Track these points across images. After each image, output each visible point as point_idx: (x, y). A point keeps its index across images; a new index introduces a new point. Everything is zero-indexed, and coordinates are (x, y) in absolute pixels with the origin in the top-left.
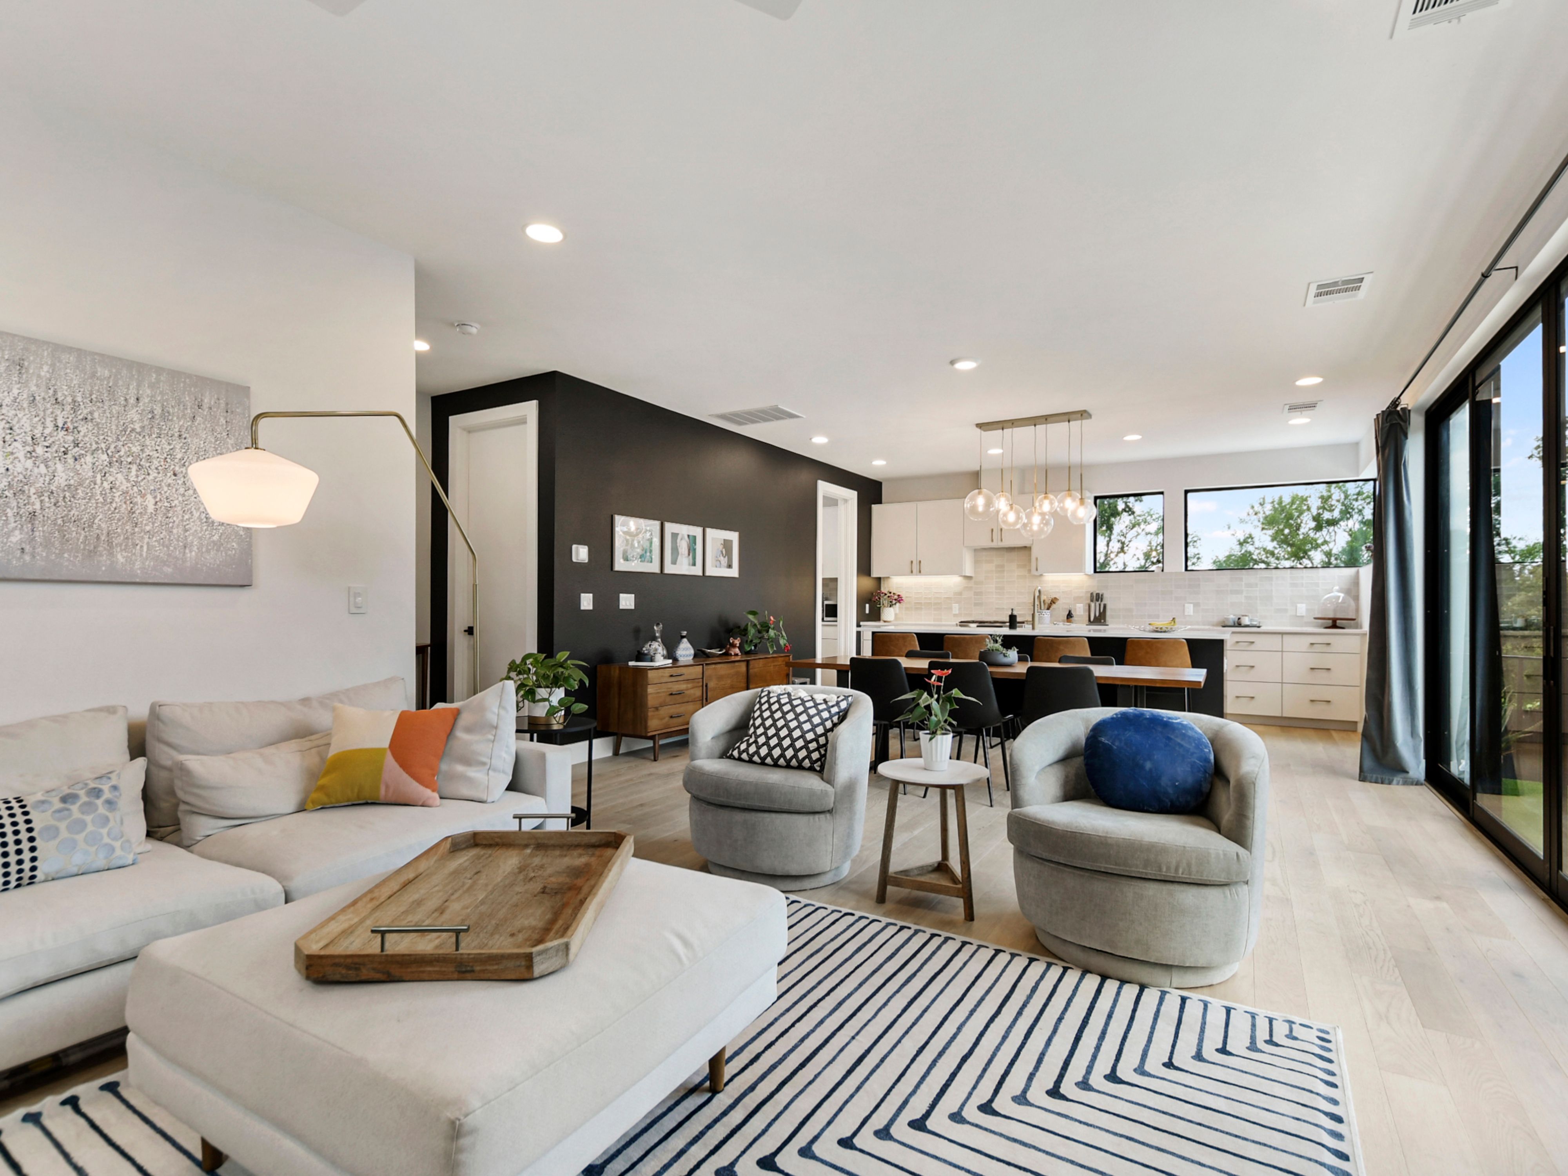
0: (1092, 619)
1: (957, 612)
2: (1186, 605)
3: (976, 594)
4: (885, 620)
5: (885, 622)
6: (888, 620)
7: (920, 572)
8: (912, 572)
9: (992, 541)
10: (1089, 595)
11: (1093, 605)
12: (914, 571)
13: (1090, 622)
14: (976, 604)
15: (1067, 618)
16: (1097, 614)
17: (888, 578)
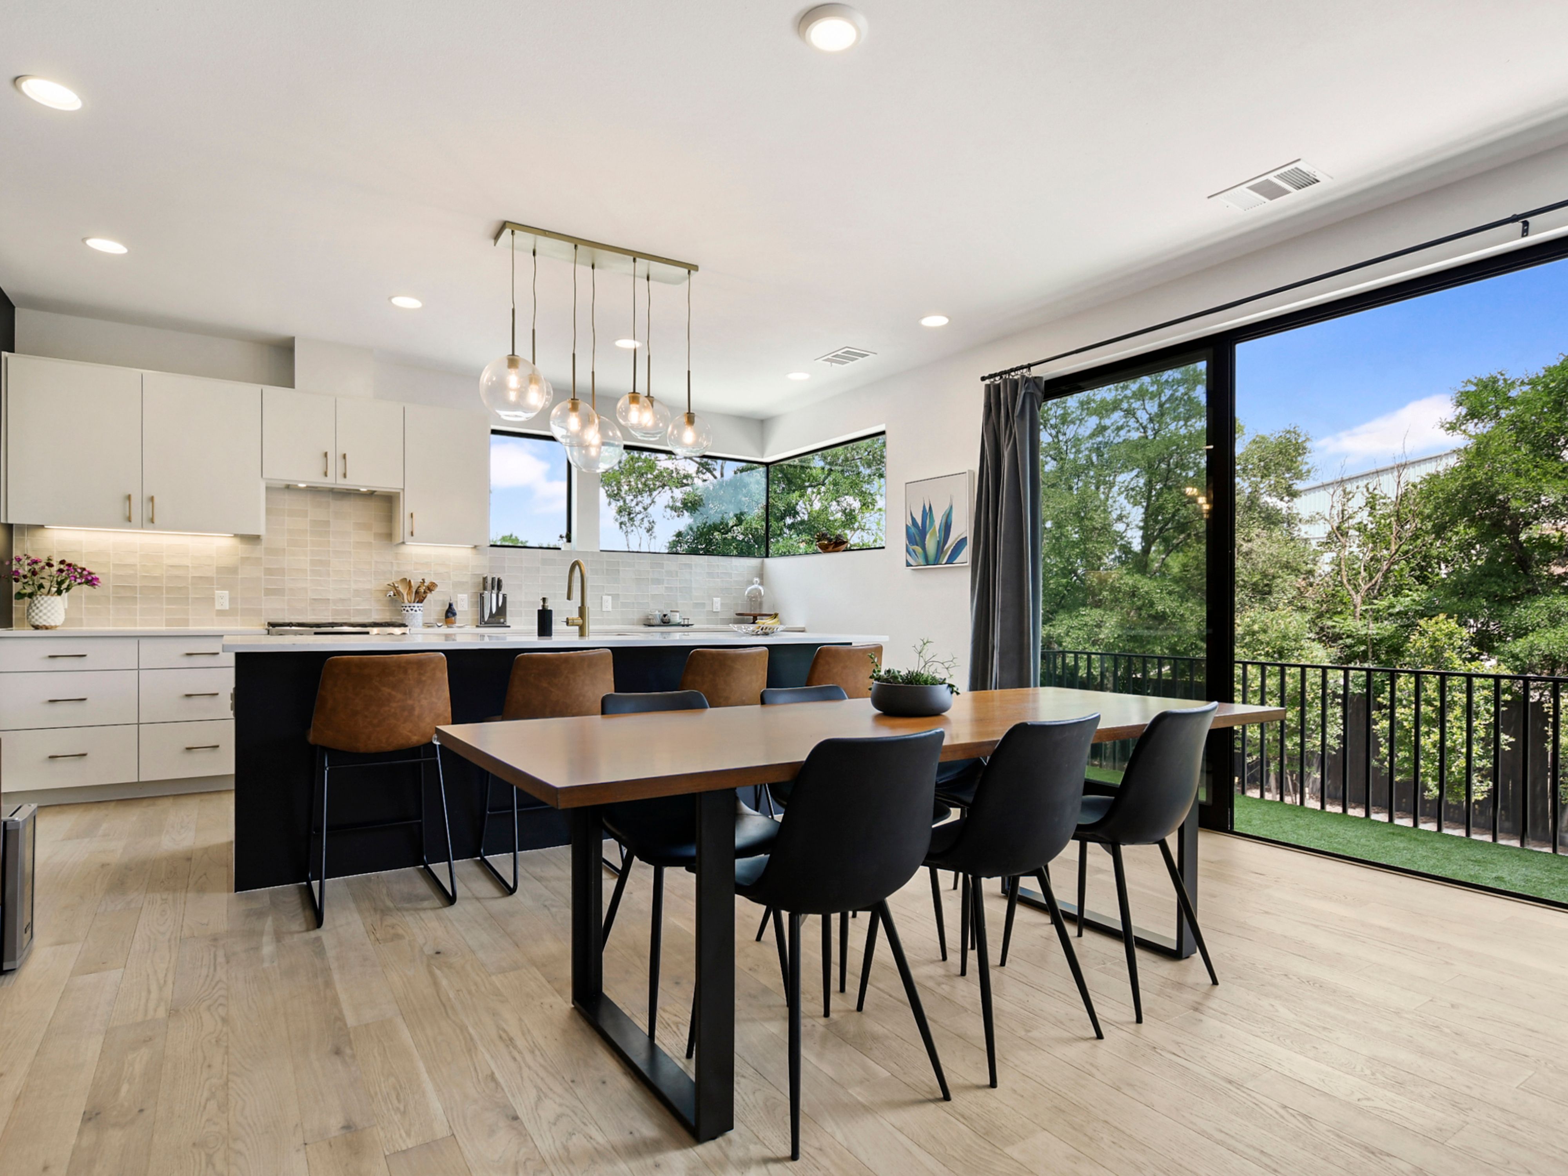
0: (486, 618)
1: (226, 606)
2: (604, 597)
3: (269, 571)
4: (40, 622)
5: (36, 627)
6: (53, 624)
7: (152, 521)
8: (129, 519)
9: (326, 474)
10: (481, 580)
11: (487, 594)
12: (136, 517)
13: (482, 622)
14: (269, 592)
15: (447, 617)
16: (494, 611)
17: (42, 527)
